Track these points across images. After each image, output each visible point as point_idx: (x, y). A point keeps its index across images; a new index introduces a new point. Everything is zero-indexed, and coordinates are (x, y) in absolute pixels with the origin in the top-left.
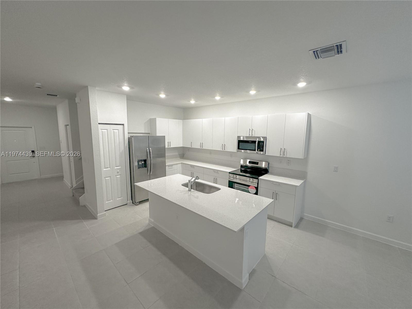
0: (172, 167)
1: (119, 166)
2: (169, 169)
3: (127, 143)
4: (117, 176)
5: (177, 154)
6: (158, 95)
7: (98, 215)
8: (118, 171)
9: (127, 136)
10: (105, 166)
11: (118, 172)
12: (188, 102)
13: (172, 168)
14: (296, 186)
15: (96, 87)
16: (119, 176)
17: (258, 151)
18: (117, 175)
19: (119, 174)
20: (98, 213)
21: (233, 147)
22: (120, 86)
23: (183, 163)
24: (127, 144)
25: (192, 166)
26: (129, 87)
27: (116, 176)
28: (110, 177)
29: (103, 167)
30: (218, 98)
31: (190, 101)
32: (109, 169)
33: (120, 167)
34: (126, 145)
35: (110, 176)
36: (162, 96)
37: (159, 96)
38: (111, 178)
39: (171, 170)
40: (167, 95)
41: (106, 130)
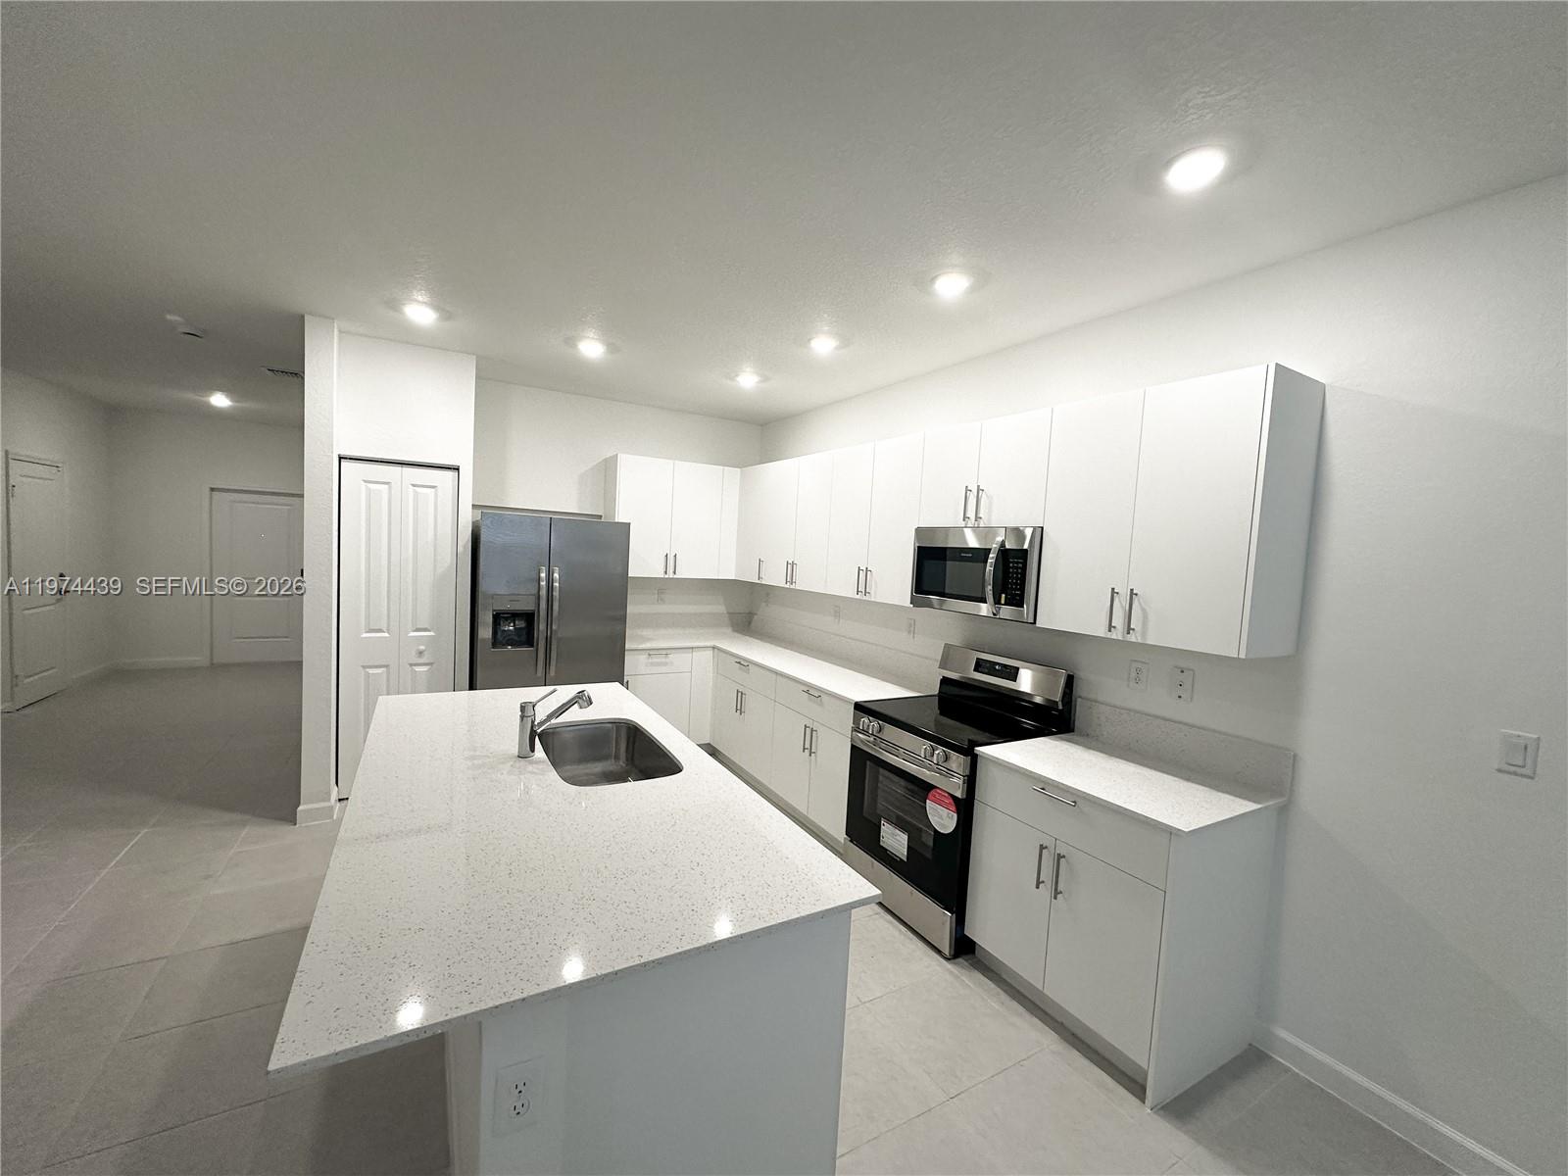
0: (667, 660)
1: (425, 630)
2: (652, 664)
3: (464, 542)
4: (417, 669)
5: (720, 608)
6: (571, 342)
7: (300, 808)
8: (422, 648)
9: (467, 517)
10: (368, 623)
11: (421, 653)
12: (729, 382)
13: (666, 664)
14: (1171, 832)
15: (333, 319)
16: (425, 668)
17: (997, 601)
18: (416, 665)
19: (421, 661)
20: (302, 801)
21: (896, 580)
22: (394, 305)
23: (719, 649)
24: (465, 547)
25: (743, 664)
26: (436, 308)
27: (411, 665)
28: (387, 666)
29: (363, 628)
30: (823, 345)
31: (732, 379)
32: (386, 635)
33: (432, 633)
34: (460, 549)
35: (386, 664)
36: (591, 348)
37: (574, 346)
38: (388, 673)
39: (655, 669)
40: (612, 348)
41: (386, 486)
